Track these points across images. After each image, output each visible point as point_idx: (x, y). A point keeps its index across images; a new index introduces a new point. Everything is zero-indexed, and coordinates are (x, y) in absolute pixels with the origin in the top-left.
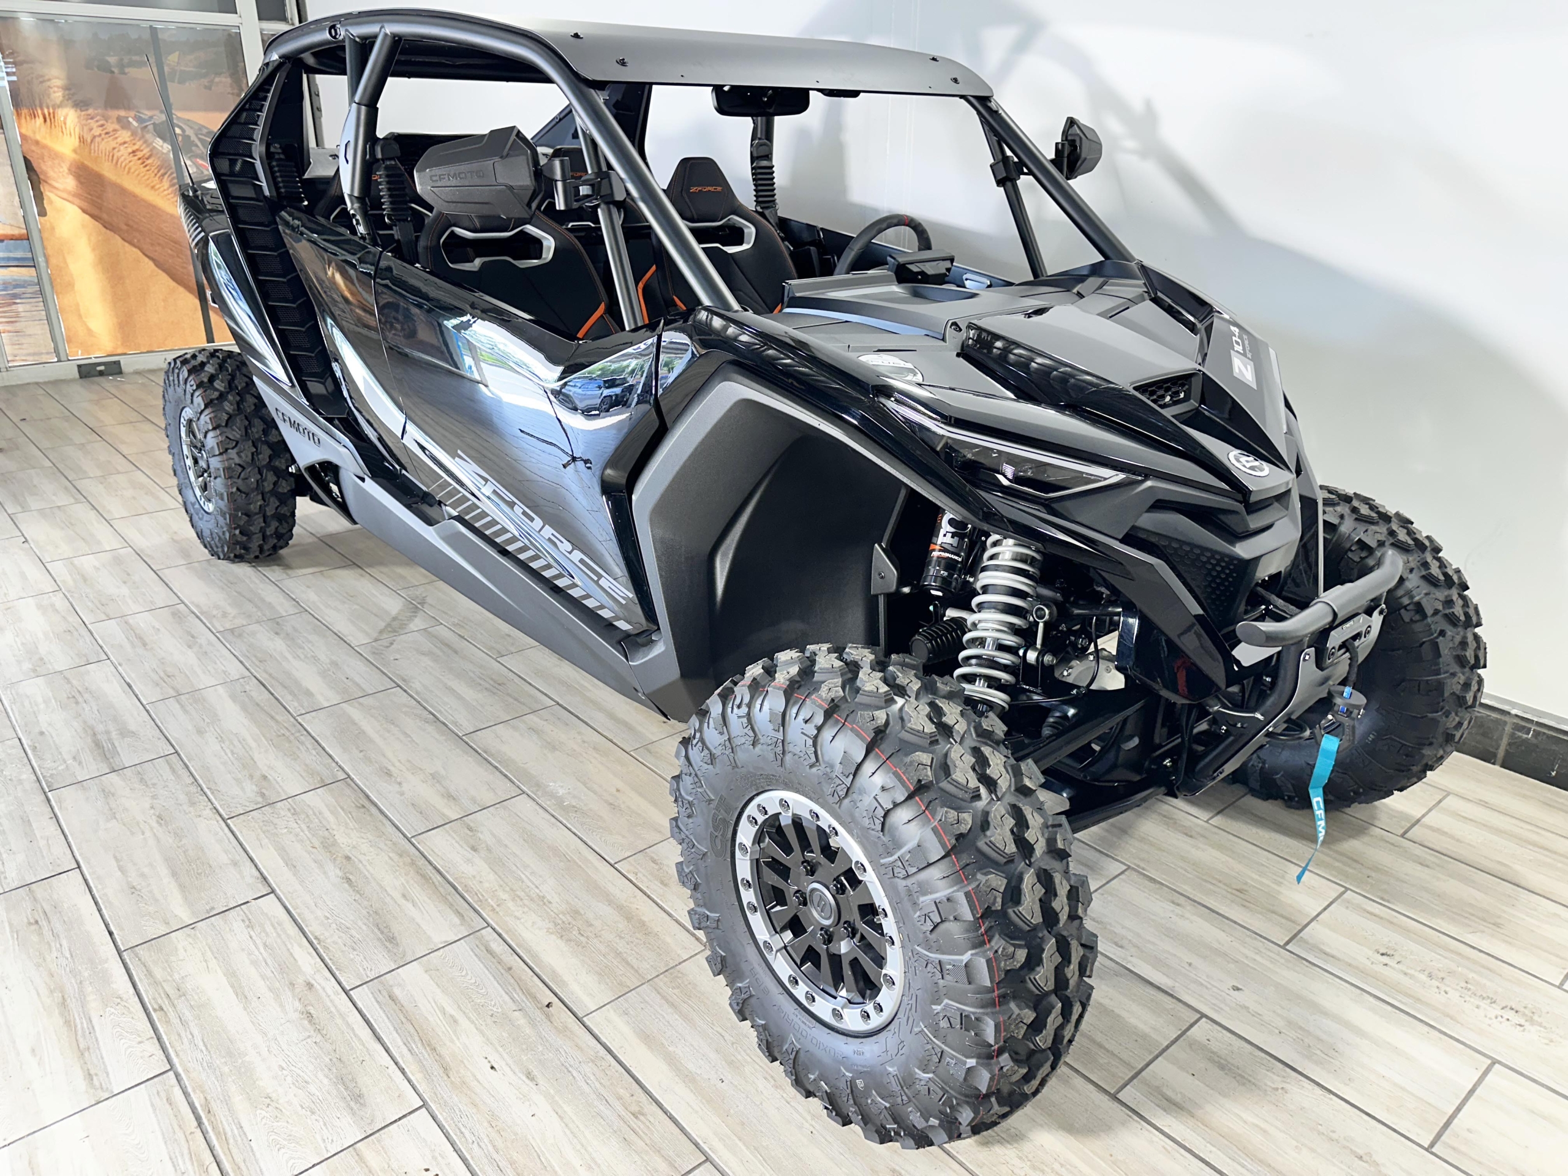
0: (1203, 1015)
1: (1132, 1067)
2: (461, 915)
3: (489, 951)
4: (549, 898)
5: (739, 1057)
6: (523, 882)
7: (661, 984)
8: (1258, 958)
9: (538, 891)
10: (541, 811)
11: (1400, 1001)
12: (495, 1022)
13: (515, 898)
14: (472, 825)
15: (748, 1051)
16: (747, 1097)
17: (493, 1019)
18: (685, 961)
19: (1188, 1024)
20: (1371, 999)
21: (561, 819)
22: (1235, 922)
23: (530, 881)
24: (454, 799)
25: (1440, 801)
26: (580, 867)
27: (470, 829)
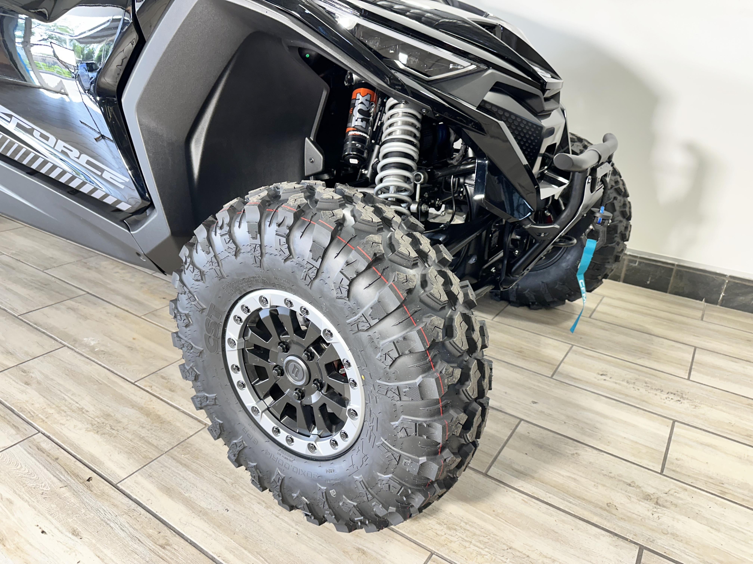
0: (522, 420)
1: (491, 455)
2: (16, 428)
3: (39, 449)
4: (87, 409)
5: (238, 492)
6: (66, 400)
7: (176, 453)
8: (540, 385)
9: (78, 405)
10: (78, 356)
11: (618, 397)
12: (44, 498)
13: (60, 411)
14: (25, 369)
15: (244, 487)
16: (247, 518)
17: (44, 496)
18: (191, 436)
19: (515, 426)
20: (604, 398)
21: (93, 359)
22: (522, 368)
23: (72, 399)
24: (11, 354)
25: (601, 300)
26: (109, 386)
27: (24, 371)
